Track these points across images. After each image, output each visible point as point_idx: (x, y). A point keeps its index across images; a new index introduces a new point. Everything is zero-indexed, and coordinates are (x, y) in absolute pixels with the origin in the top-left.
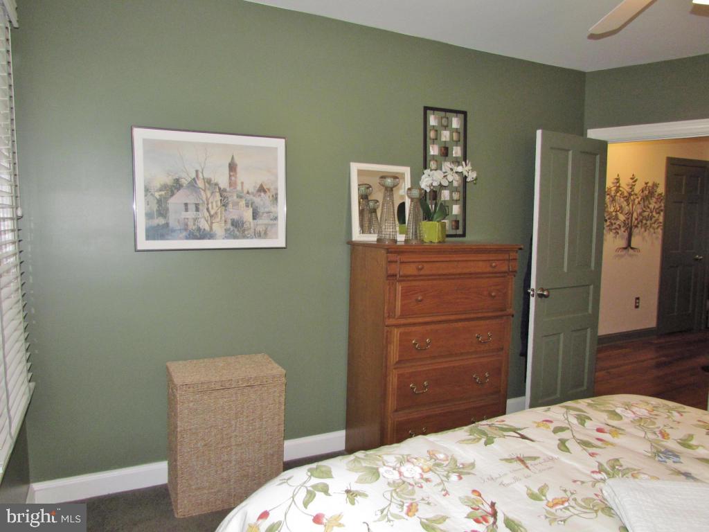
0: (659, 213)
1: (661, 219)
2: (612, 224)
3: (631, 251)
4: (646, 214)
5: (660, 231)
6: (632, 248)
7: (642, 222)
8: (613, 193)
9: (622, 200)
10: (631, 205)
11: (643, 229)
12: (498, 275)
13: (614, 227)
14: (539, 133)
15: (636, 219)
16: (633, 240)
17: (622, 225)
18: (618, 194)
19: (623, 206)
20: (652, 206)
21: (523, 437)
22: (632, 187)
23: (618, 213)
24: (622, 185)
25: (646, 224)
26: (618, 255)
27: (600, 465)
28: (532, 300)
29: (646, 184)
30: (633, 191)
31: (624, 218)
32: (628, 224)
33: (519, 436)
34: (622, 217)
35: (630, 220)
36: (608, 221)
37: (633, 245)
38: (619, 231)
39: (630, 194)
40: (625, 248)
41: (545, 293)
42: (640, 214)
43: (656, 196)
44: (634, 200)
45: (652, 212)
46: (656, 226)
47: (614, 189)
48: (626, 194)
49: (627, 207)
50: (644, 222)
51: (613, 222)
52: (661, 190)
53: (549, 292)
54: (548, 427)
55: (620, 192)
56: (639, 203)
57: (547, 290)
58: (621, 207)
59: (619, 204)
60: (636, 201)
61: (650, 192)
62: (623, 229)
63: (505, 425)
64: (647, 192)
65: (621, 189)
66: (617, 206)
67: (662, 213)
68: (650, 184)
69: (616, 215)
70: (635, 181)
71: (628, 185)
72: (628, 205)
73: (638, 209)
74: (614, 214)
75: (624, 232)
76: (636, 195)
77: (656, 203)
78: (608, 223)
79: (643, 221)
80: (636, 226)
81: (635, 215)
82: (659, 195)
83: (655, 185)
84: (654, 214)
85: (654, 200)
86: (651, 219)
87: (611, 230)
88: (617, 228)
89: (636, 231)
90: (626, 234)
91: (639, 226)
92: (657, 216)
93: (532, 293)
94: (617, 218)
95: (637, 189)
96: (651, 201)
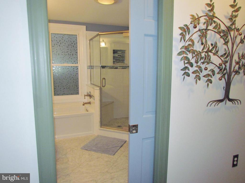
3: (229, 104)
6: (231, 100)
9: (218, 36)
10: (230, 44)
16: (232, 90)
17: (217, 70)
19: (219, 44)
22: (232, 18)
24: (217, 15)
30: (234, 24)
31: (220, 62)
32: (225, 69)
34: (215, 60)
35: (228, 65)
37: (232, 96)
38: (213, 79)
39: (229, 29)
44: (235, 37)
48: (223, 28)
49: (225, 47)
55: (214, 25)
58: (215, 46)
59: (212, 41)
60: (238, 39)
62: (218, 76)
65: (215, 19)
70: (237, 11)
71: (226, 15)
72: (226, 43)
75: (220, 79)
76: (238, 30)
78: (195, 68)
80: (237, 72)
81: (236, 58)
88: (209, 75)
89: (236, 78)
90: (223, 83)
94: (208, 61)
95: (240, 22)
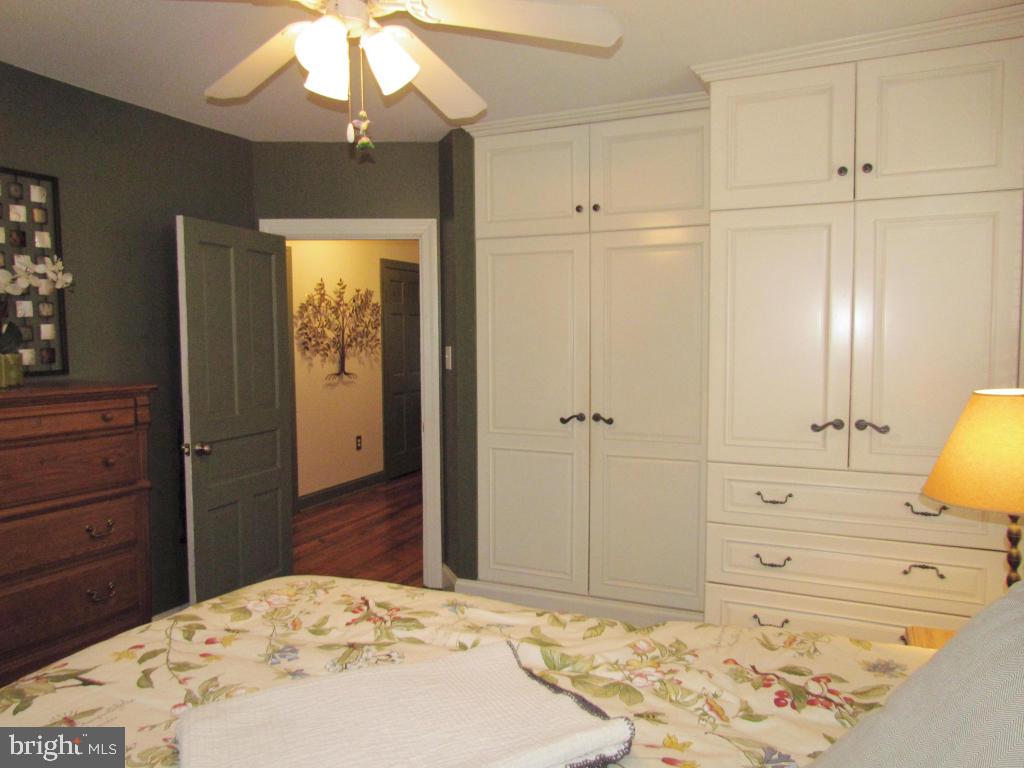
0: (376, 328)
1: (379, 336)
2: (318, 344)
3: (345, 378)
4: (360, 329)
5: (379, 350)
6: (346, 374)
7: (356, 340)
8: (316, 303)
9: (329, 311)
10: (341, 318)
11: (358, 349)
12: (122, 431)
13: (321, 347)
14: (180, 219)
15: (349, 336)
16: (348, 363)
17: (331, 344)
18: (323, 304)
19: (331, 319)
20: (366, 320)
21: (87, 683)
22: (340, 295)
23: (326, 329)
24: (327, 293)
25: (361, 342)
26: (329, 385)
27: (189, 692)
28: (188, 461)
29: (358, 291)
30: (342, 299)
31: (333, 336)
32: (339, 343)
33: (80, 682)
34: (330, 334)
35: (340, 338)
36: (313, 339)
37: (346, 370)
38: (329, 353)
39: (338, 304)
40: (338, 374)
41: (206, 448)
42: (354, 330)
43: (371, 307)
44: (344, 312)
45: (367, 327)
46: (373, 343)
47: (317, 297)
48: (333, 304)
49: (336, 322)
50: (359, 339)
51: (320, 341)
52: (376, 299)
53: (211, 447)
54: (133, 657)
55: (325, 302)
56: (350, 315)
57: (211, 444)
58: (328, 321)
59: (325, 317)
60: (347, 314)
61: (363, 303)
62: (333, 350)
63: (66, 670)
64: (359, 302)
65: (326, 297)
66: (323, 319)
67: (380, 328)
68: (362, 292)
69: (323, 332)
70: (344, 288)
71: (335, 293)
72: (337, 318)
73: (349, 324)
74: (319, 330)
75: (335, 352)
76: (346, 305)
77: (371, 315)
78: (313, 342)
79: (359, 337)
80: (350, 345)
81: (347, 331)
82: (374, 305)
83: (369, 294)
84: (370, 329)
85: (369, 311)
86: (367, 336)
87: (317, 351)
88: (325, 349)
89: (349, 351)
90: (338, 356)
91: (354, 344)
92: (373, 332)
93: (186, 450)
94: (323, 335)
95: (348, 297)
96: (365, 313)
